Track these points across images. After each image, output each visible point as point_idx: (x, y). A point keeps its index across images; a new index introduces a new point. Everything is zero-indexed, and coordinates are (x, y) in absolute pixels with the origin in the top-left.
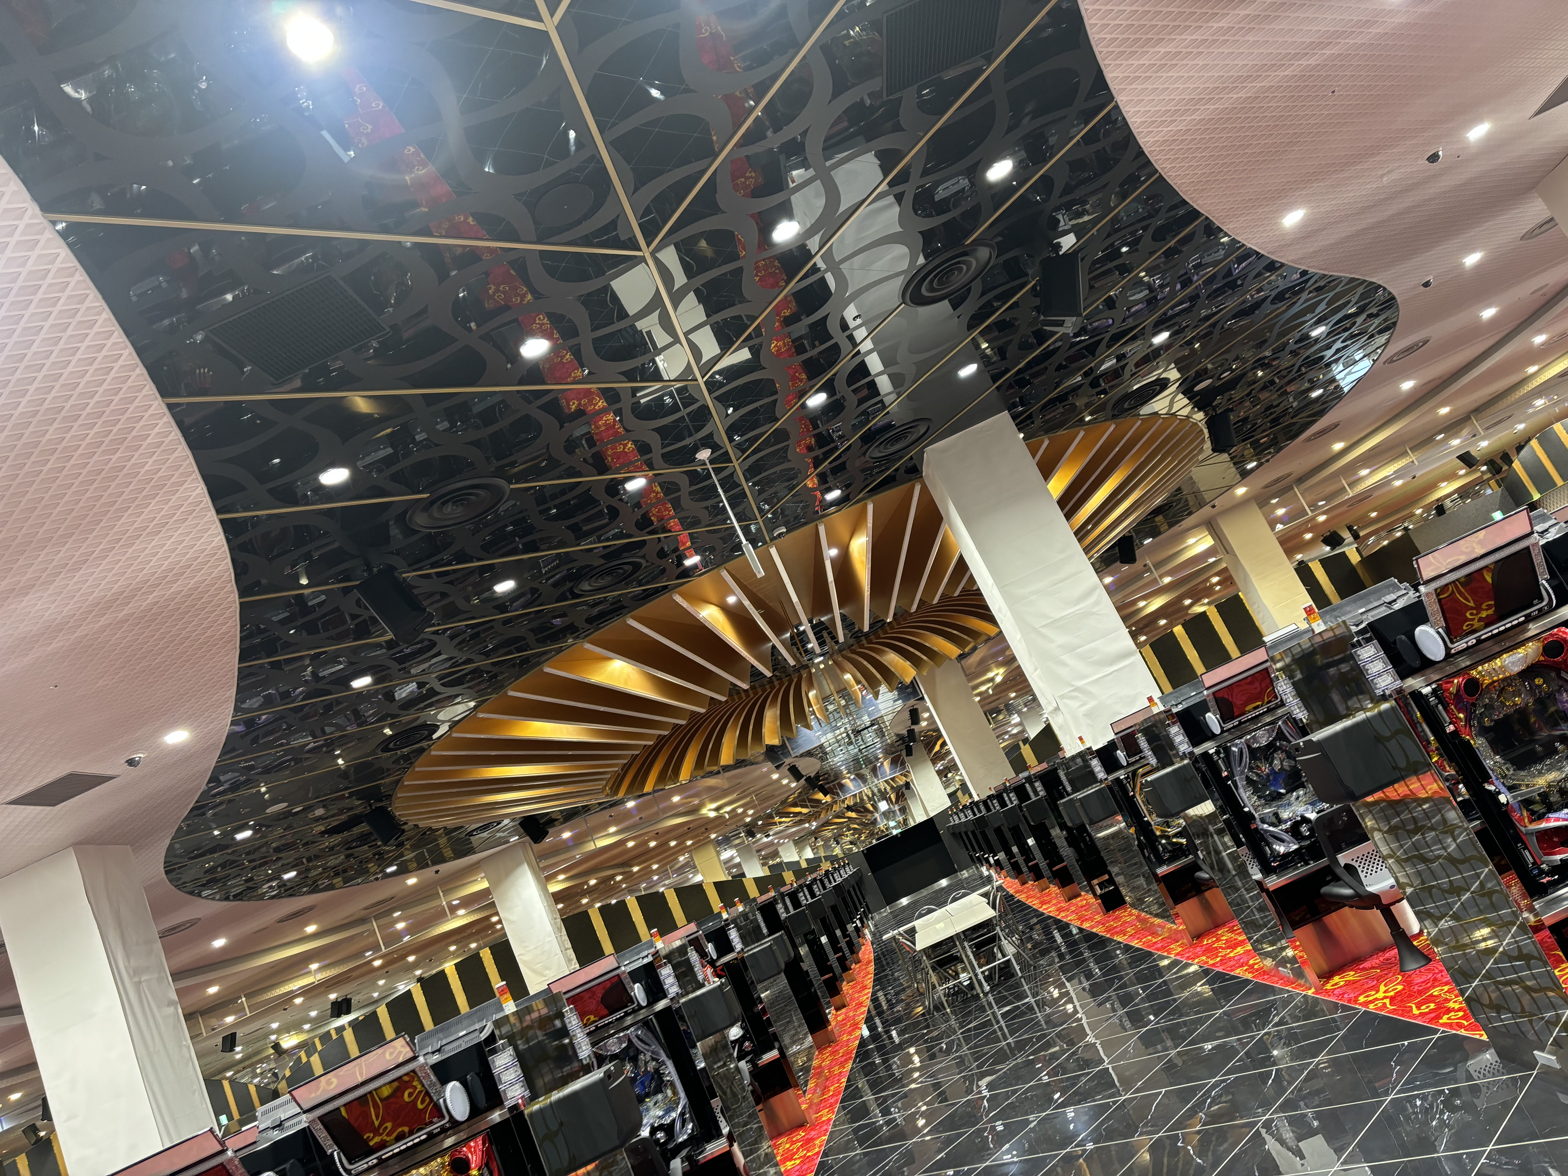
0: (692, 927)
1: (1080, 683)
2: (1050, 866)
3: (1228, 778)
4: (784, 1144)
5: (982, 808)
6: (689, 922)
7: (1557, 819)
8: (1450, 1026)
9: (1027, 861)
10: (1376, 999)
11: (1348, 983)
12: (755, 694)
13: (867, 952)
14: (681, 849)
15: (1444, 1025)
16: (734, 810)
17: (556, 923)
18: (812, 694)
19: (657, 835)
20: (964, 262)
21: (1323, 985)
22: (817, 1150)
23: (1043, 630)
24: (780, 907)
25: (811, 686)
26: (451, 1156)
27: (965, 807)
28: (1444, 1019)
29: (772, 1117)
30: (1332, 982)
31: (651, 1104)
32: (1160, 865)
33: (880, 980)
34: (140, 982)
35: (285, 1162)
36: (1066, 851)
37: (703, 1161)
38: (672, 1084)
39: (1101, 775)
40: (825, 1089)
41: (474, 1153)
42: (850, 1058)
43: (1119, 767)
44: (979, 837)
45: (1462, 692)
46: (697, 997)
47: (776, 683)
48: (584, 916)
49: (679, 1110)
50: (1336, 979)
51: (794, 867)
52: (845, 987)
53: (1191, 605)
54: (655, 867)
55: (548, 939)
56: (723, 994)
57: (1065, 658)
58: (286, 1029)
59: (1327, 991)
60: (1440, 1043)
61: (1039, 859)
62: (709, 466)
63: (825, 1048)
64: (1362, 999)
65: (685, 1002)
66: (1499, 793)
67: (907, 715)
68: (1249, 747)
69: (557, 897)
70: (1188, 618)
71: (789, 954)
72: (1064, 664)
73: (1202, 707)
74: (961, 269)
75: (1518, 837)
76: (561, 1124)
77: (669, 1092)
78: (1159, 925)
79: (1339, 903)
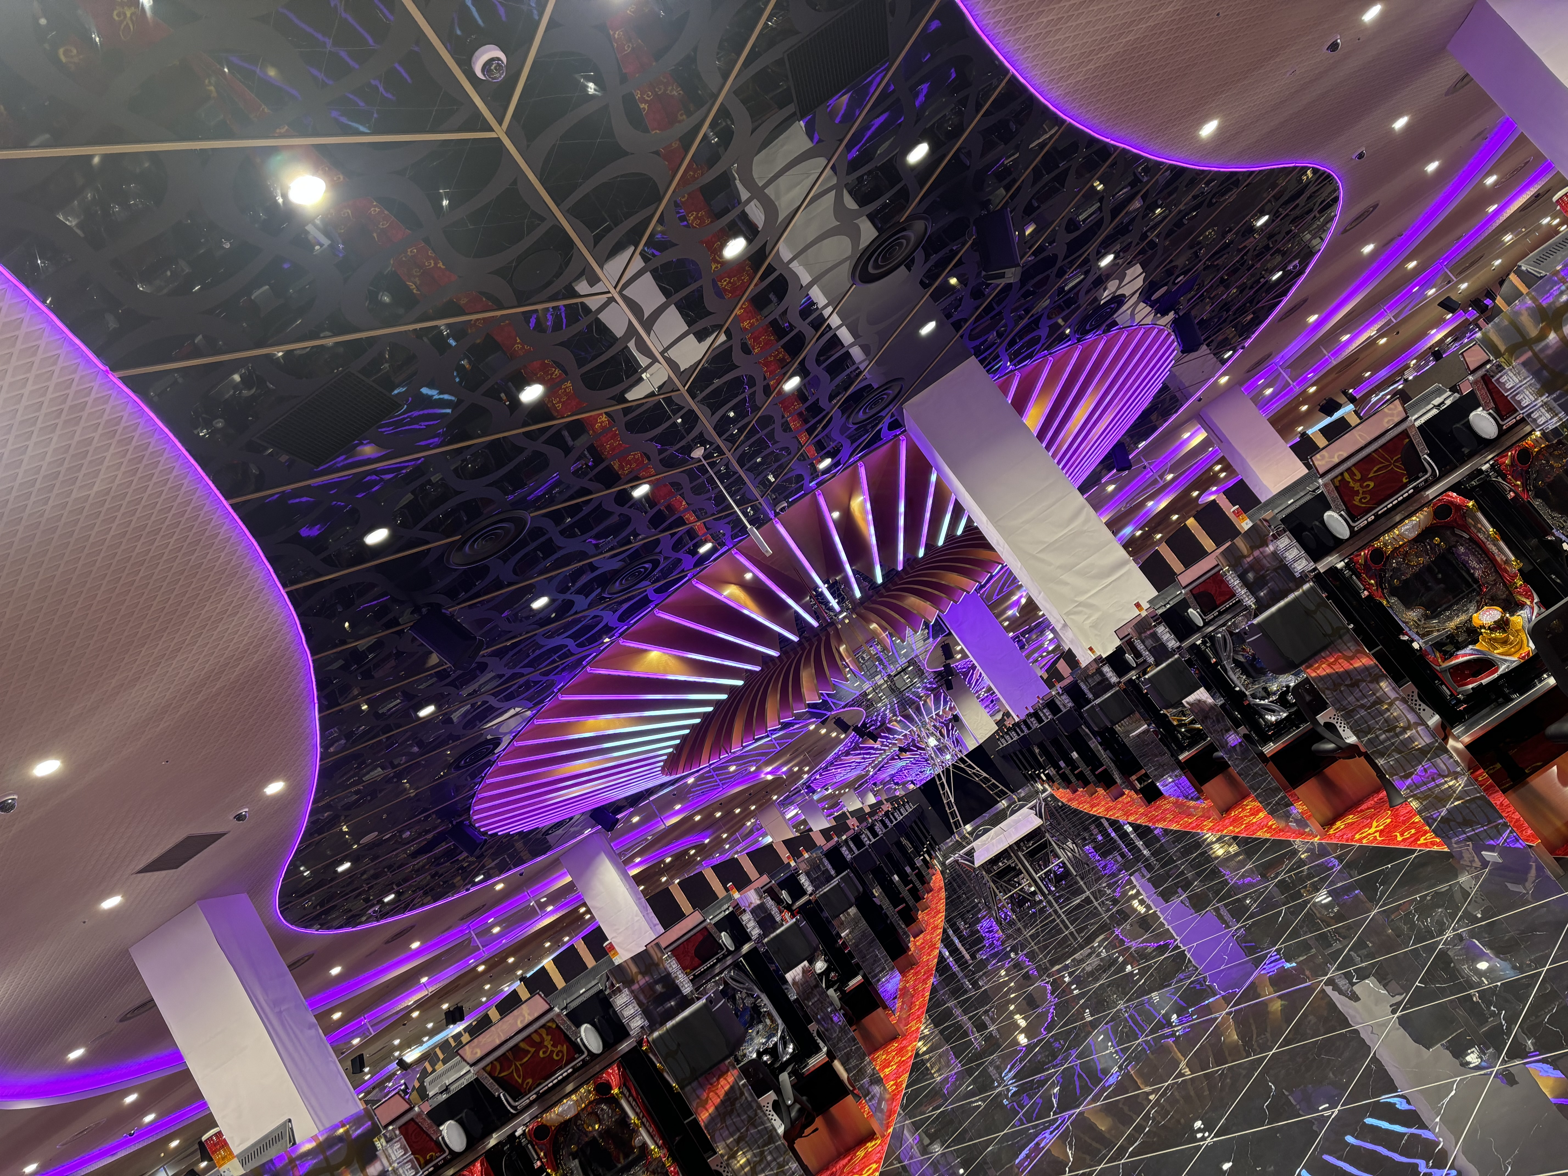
0: (765, 879)
1: (1082, 598)
2: (1093, 771)
3: (1216, 664)
4: (881, 1056)
5: (1023, 727)
6: (761, 874)
7: (1465, 655)
8: (1426, 845)
9: (1072, 771)
10: (1369, 834)
11: (1348, 826)
12: (788, 658)
13: (937, 881)
14: (747, 815)
15: (1420, 845)
16: (790, 769)
17: (641, 903)
18: (842, 648)
19: (721, 806)
20: (903, 237)
21: (1327, 831)
22: (910, 1054)
23: (1040, 555)
24: (844, 850)
25: (840, 642)
26: (594, 1083)
27: (1009, 729)
28: (1422, 841)
29: (867, 1036)
30: (1335, 827)
31: (754, 1034)
32: (1182, 752)
33: (951, 904)
34: (280, 1012)
35: (461, 1112)
36: (1104, 755)
37: (807, 1073)
38: (769, 1014)
39: (1114, 679)
40: (911, 1005)
41: (613, 1075)
42: (931, 975)
43: (1130, 668)
44: (1027, 755)
45: (1369, 562)
46: (778, 935)
47: (806, 644)
48: (666, 893)
49: (779, 1034)
50: (1338, 824)
51: (859, 814)
52: (920, 915)
53: (1199, 496)
54: (725, 836)
55: (636, 919)
56: (800, 929)
57: (1065, 577)
58: (407, 1044)
59: (1330, 836)
60: (1416, 861)
61: (1083, 767)
62: (704, 462)
63: (909, 971)
64: (1357, 837)
65: (768, 941)
66: (1413, 641)
67: (940, 652)
68: (1231, 634)
69: (638, 879)
70: (1199, 509)
71: (858, 890)
72: (1066, 584)
73: (1183, 604)
74: (901, 245)
75: (1434, 675)
76: (679, 1045)
77: (768, 1021)
78: (1194, 807)
79: (1329, 758)
